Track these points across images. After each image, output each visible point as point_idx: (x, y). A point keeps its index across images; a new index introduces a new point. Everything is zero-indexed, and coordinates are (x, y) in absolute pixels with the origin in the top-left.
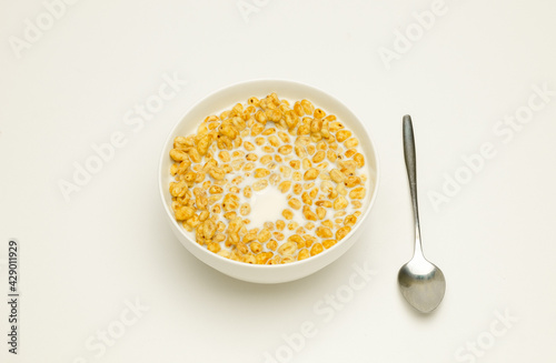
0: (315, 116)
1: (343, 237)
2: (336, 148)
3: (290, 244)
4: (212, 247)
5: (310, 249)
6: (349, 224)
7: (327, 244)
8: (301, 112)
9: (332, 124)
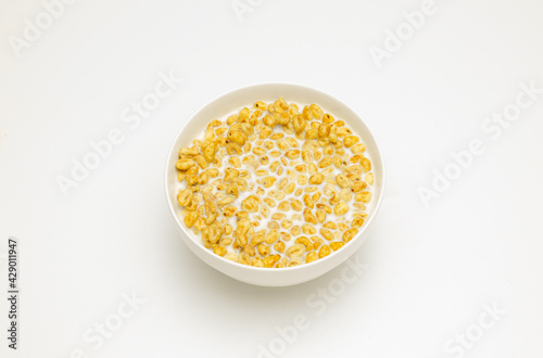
0: (324, 120)
1: (350, 238)
2: (342, 154)
3: (298, 246)
4: (218, 251)
5: (317, 251)
6: (356, 227)
7: (335, 246)
8: (310, 116)
9: (341, 130)
